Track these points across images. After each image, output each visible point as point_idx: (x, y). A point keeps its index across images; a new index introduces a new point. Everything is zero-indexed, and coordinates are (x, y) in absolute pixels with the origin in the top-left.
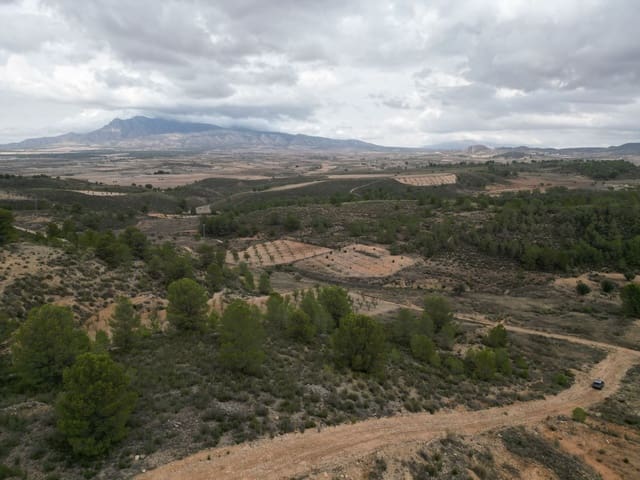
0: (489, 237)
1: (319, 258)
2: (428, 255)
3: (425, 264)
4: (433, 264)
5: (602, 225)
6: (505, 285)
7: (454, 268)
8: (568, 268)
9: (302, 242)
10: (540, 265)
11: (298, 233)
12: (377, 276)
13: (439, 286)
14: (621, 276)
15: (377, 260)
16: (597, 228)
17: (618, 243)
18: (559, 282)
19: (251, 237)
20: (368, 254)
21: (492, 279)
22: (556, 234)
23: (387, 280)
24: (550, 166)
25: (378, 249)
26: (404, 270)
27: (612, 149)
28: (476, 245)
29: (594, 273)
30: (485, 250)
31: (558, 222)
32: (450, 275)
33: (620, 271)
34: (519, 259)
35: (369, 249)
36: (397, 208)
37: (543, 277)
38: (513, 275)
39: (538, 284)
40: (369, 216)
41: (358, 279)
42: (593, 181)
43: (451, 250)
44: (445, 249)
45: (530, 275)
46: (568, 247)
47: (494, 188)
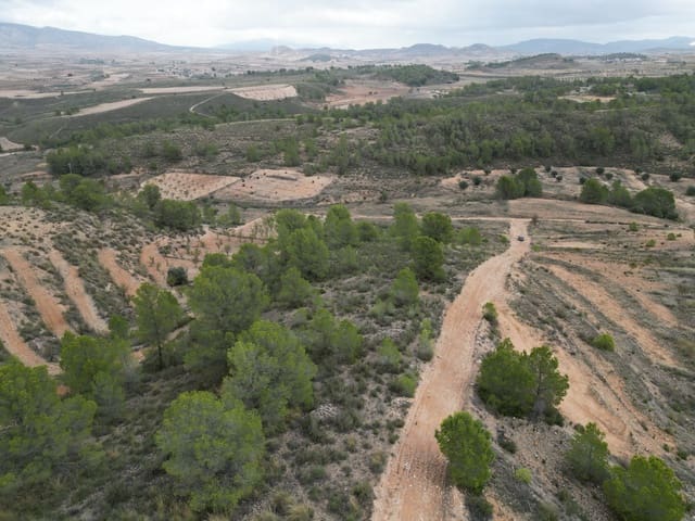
0: (384, 151)
1: (234, 187)
2: (340, 173)
3: (341, 182)
4: (348, 180)
5: (460, 133)
6: (409, 190)
7: (366, 182)
8: (447, 171)
9: (196, 172)
10: (429, 171)
11: (184, 163)
12: (306, 197)
13: (361, 199)
14: (482, 172)
15: (296, 183)
16: (457, 136)
17: (473, 147)
18: (445, 182)
19: (128, 173)
20: (283, 178)
21: (398, 187)
22: (431, 144)
23: (317, 199)
24: (367, 72)
25: (291, 172)
26: (326, 188)
27: (404, 50)
28: (376, 159)
29: (464, 172)
30: (383, 163)
31: (429, 133)
32: (366, 188)
33: (480, 169)
34: (412, 168)
35: (281, 172)
36: (278, 129)
37: (433, 179)
38: (411, 181)
39: (431, 186)
40: (252, 139)
41: (291, 202)
42: (409, 88)
43: (358, 166)
44: (352, 165)
45: (424, 180)
46: (441, 154)
47: (333, 99)
